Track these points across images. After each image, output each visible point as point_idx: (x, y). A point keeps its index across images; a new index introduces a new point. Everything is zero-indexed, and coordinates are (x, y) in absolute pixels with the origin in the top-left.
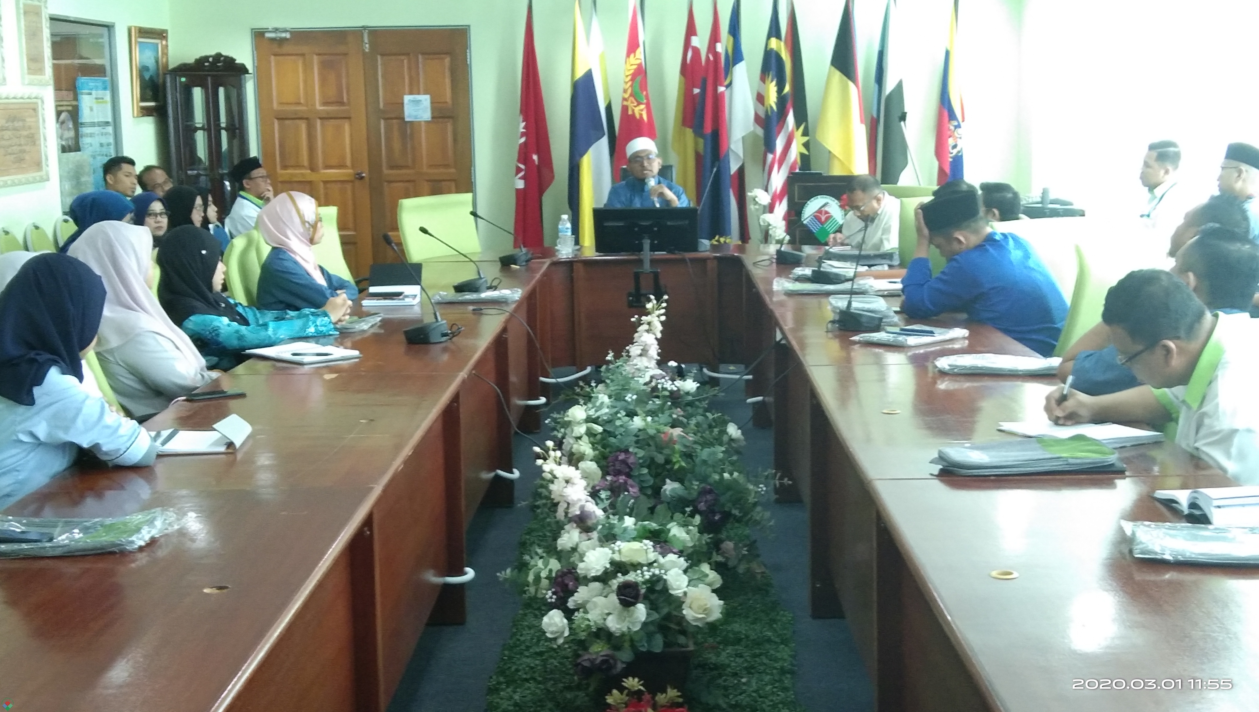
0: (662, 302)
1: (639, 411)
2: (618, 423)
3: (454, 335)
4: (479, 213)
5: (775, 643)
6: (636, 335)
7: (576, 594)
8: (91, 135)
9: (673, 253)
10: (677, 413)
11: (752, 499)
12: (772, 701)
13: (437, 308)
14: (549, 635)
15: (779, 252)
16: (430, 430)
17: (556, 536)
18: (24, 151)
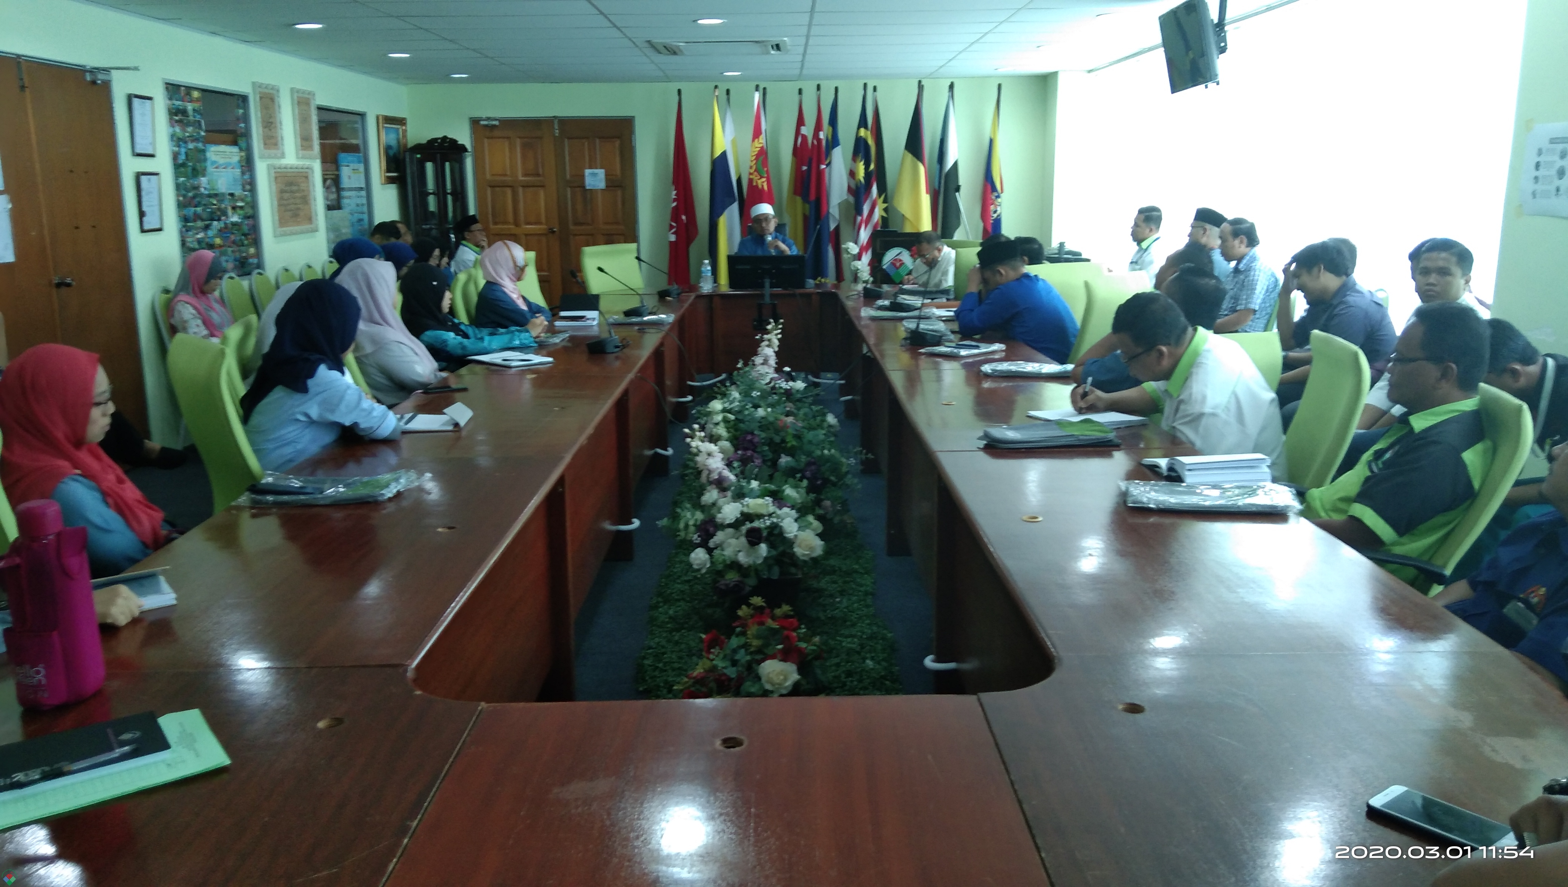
0: (779, 325)
1: (762, 404)
2: (746, 412)
3: (624, 347)
4: (642, 258)
5: (861, 573)
6: (760, 349)
7: (715, 537)
8: (349, 197)
9: (786, 290)
10: (790, 407)
11: (844, 469)
12: (857, 614)
13: (611, 327)
14: (695, 567)
15: (865, 289)
16: (605, 418)
17: (701, 494)
18: (298, 209)
